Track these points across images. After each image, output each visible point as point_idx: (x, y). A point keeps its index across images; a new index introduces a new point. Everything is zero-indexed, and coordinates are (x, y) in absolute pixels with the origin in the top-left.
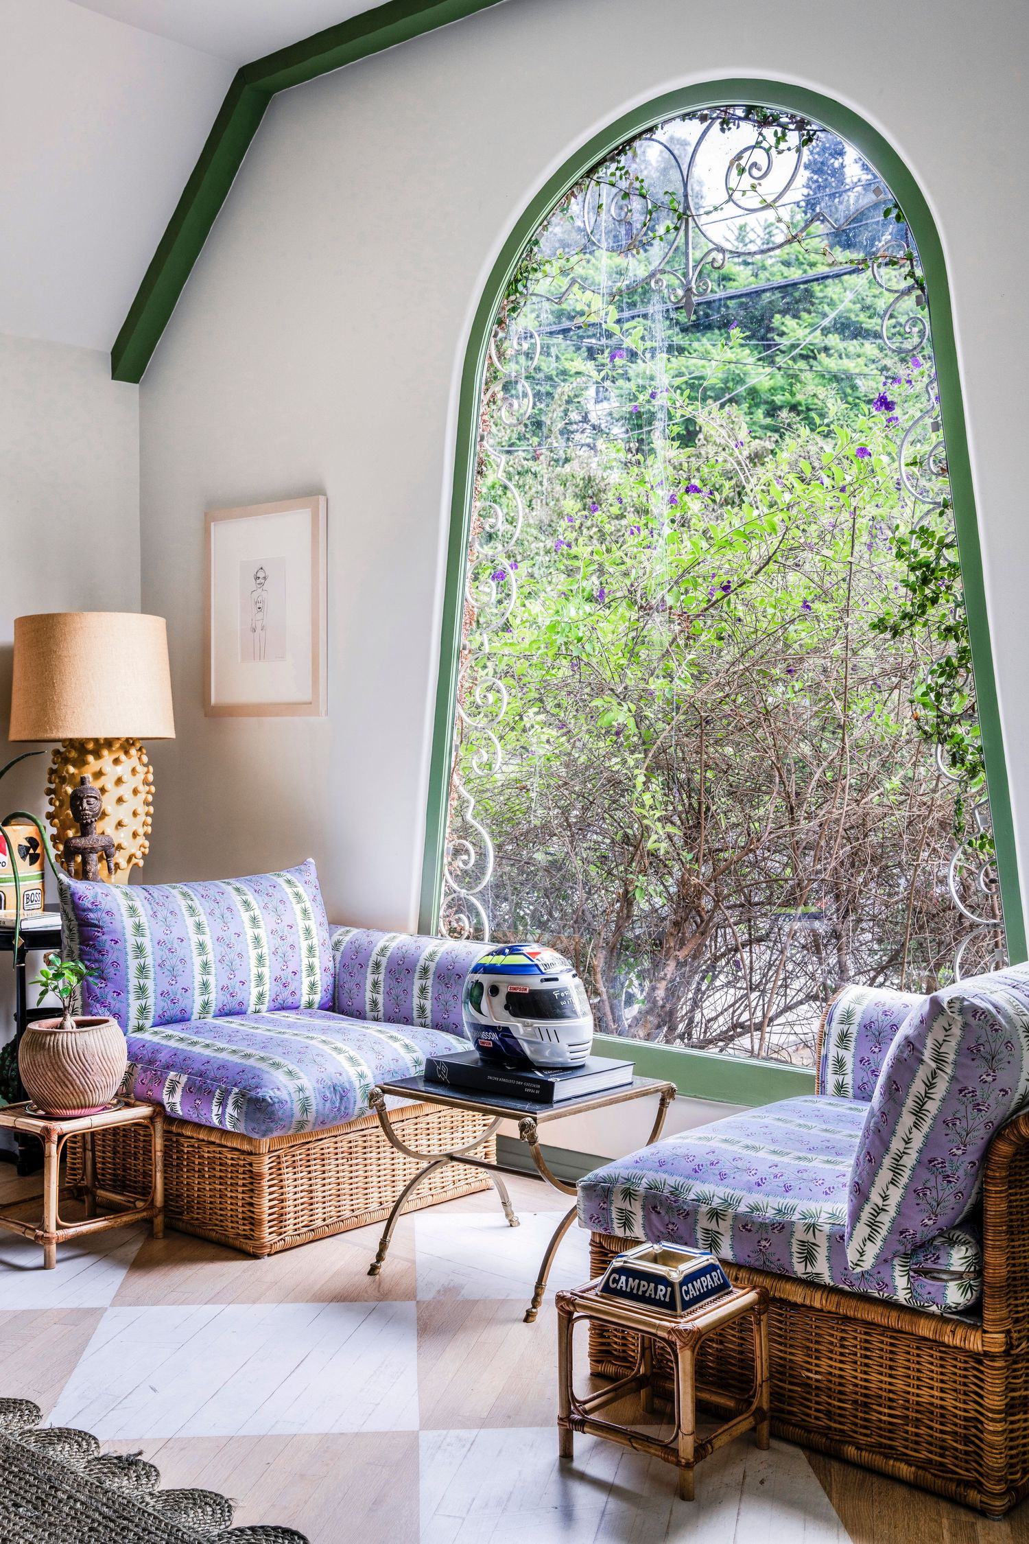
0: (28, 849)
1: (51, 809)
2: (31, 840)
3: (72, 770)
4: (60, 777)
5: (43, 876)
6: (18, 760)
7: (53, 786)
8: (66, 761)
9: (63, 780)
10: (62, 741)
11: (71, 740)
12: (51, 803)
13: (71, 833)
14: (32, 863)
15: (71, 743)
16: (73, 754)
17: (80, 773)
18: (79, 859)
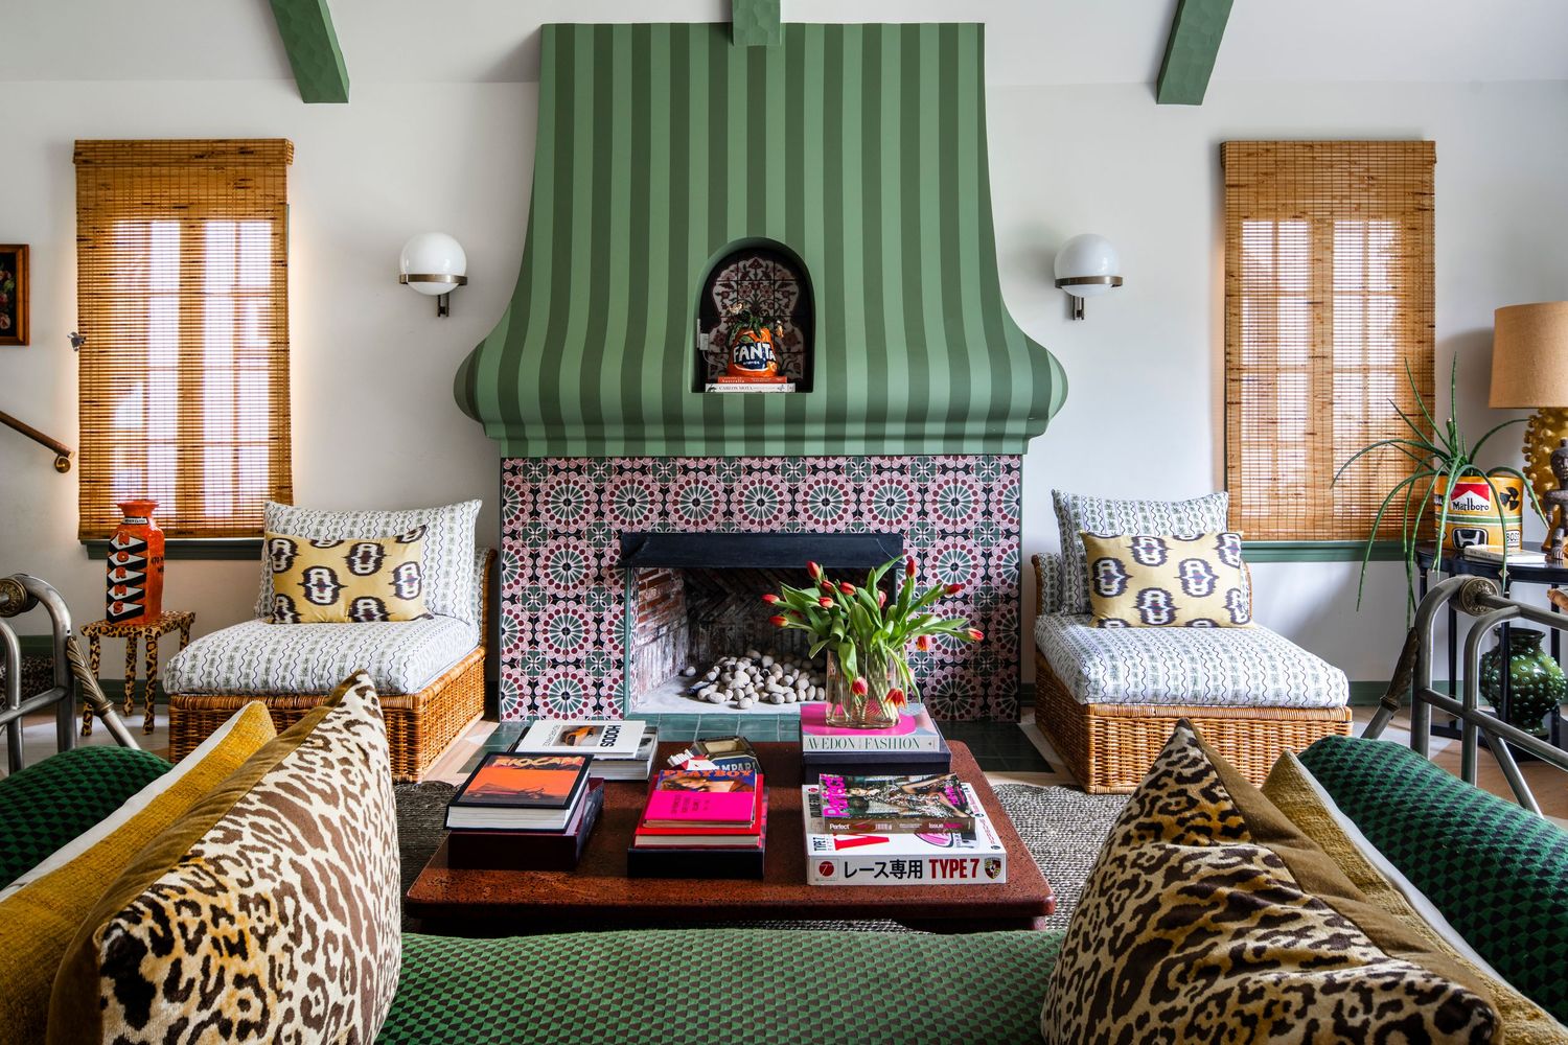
0: (1509, 497)
1: (1528, 464)
2: (1511, 489)
3: (1550, 433)
4: (1538, 439)
5: (1521, 520)
6: (1493, 431)
7: (1530, 446)
8: (1544, 425)
9: (1541, 441)
10: (1540, 409)
11: (1548, 409)
12: (1527, 459)
13: (1549, 486)
14: (1512, 508)
15: (1550, 411)
16: (1551, 420)
17: (1558, 436)
18: (1557, 507)
